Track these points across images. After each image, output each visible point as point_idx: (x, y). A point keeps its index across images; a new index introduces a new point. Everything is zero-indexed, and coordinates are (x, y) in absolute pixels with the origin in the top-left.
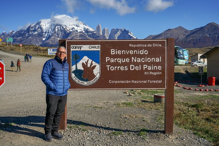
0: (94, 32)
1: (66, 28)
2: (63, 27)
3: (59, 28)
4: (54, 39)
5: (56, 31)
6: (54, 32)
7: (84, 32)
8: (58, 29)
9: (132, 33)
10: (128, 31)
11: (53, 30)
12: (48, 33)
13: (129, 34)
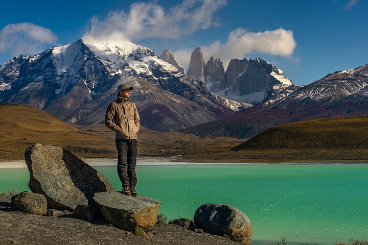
0: (176, 73)
1: (108, 66)
2: (102, 63)
3: (93, 67)
4: (80, 92)
5: (85, 73)
6: (81, 74)
7: (151, 73)
8: (91, 68)
9: (280, 71)
10: (271, 65)
11: (80, 71)
12: (68, 76)
13: (273, 74)
